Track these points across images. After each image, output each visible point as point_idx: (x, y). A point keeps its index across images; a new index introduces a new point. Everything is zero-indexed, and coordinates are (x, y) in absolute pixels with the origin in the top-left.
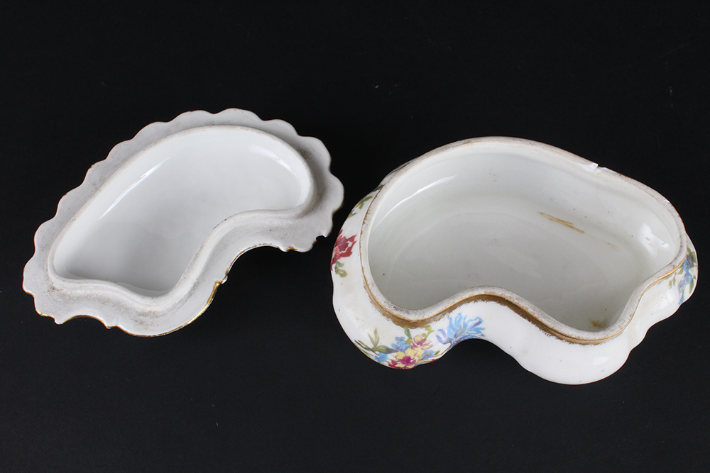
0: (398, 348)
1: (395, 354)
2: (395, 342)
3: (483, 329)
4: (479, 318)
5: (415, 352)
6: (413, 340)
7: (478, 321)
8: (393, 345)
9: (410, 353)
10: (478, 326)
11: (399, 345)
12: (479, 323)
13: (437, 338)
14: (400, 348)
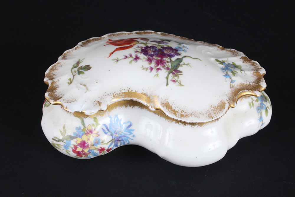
0: (77, 135)
1: (75, 140)
2: (75, 131)
3: (133, 130)
4: (131, 123)
5: (88, 137)
6: (86, 129)
8: (74, 133)
9: (85, 138)
10: (130, 128)
11: (78, 133)
12: (130, 126)
13: (102, 130)
14: (79, 135)
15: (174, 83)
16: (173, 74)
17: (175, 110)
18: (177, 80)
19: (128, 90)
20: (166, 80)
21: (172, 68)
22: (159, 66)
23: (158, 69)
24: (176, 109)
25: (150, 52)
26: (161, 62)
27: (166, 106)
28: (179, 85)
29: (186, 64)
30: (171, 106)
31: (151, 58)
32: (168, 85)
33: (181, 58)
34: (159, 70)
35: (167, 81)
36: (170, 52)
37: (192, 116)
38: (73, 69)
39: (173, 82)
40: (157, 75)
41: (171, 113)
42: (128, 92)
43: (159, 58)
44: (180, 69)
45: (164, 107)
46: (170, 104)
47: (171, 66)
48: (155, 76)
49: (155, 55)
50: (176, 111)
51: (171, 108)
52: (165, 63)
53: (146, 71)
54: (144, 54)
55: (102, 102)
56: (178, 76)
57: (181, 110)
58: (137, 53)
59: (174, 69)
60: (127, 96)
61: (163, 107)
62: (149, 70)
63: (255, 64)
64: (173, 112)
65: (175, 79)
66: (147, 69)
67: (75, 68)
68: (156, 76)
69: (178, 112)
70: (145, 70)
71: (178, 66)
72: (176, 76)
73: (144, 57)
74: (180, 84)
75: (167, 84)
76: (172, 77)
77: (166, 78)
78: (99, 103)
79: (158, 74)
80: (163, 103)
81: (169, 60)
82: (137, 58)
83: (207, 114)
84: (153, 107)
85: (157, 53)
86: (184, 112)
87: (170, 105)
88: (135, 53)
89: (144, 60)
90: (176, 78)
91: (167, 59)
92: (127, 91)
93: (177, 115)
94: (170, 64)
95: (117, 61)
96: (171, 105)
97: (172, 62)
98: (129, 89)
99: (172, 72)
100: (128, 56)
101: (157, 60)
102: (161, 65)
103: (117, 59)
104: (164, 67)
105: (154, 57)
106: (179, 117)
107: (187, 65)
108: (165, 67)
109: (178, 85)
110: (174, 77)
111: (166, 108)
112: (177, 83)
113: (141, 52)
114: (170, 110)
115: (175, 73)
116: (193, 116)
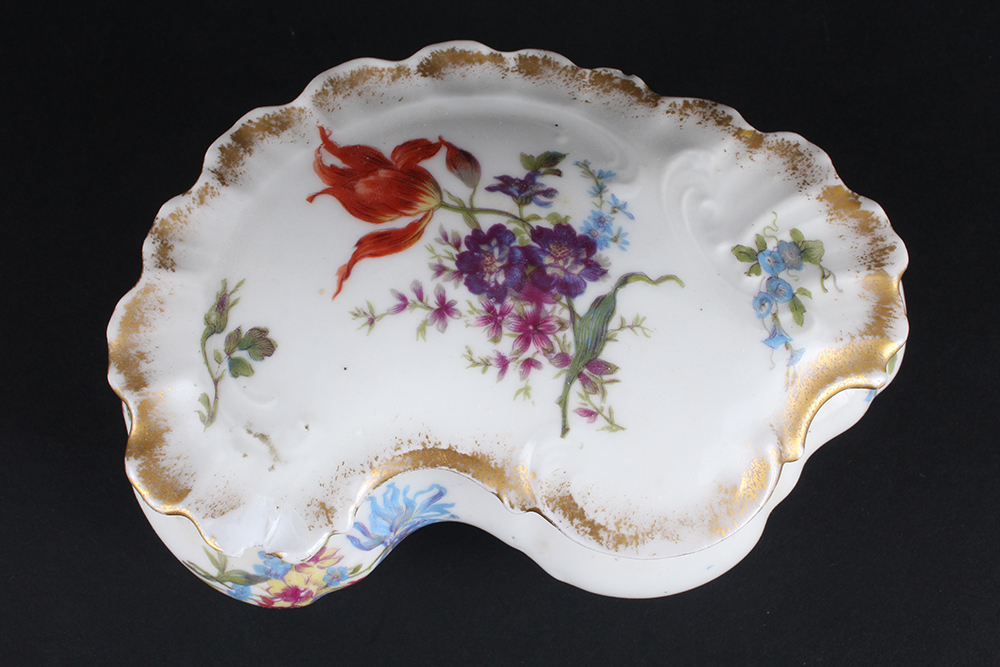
0: (268, 573)
1: (265, 585)
2: (260, 562)
3: (451, 505)
4: (438, 486)
5: (306, 577)
7: (435, 491)
8: (256, 567)
9: (295, 579)
10: (442, 501)
11: (269, 568)
12: (440, 495)
13: (349, 541)
14: (273, 572)
15: (588, 422)
16: (585, 380)
17: (596, 523)
18: (598, 407)
19: (424, 444)
20: (558, 410)
21: (577, 355)
22: (532, 351)
23: (529, 364)
24: (600, 520)
25: (491, 273)
26: (535, 328)
27: (563, 508)
28: (607, 428)
29: (629, 322)
30: (582, 509)
31: (498, 307)
32: (569, 435)
33: (610, 296)
34: (533, 370)
35: (564, 416)
36: (566, 262)
37: (656, 537)
38: (209, 342)
39: (587, 419)
40: (526, 391)
41: (582, 533)
42: (425, 449)
43: (529, 308)
44: (608, 353)
45: (557, 511)
46: (578, 500)
47: (577, 342)
48: (518, 393)
49: (511, 290)
50: (600, 526)
51: (581, 515)
52: (550, 328)
53: (484, 371)
54: (468, 283)
55: (336, 507)
56: (603, 389)
57: (616, 520)
58: (440, 280)
59: (586, 360)
60: (421, 463)
61: (553, 511)
62: (494, 370)
63: (873, 220)
64: (588, 529)
65: (592, 404)
66: (486, 364)
67: (212, 334)
68: (522, 394)
69: (605, 529)
70: (481, 368)
71: (601, 338)
72: (595, 390)
73: (470, 304)
74: (612, 425)
75: (565, 430)
76: (580, 395)
77: (560, 403)
78: (327, 511)
79: (529, 384)
80: (552, 496)
81: (565, 315)
82: (444, 310)
83: (706, 522)
84: (516, 507)
85: (517, 273)
86: (627, 527)
87: (577, 505)
88: (433, 278)
89: (473, 319)
90: (595, 399)
91: (559, 307)
92: (421, 448)
93: (601, 538)
94: (569, 335)
95: (372, 322)
96: (580, 505)
97: (577, 321)
98: (427, 437)
99: (580, 375)
100: (411, 297)
101: (519, 318)
102: (537, 343)
103: (368, 311)
104: (548, 352)
105: (509, 302)
106: (611, 545)
107: (631, 327)
108: (552, 351)
109: (603, 429)
110: (587, 398)
111: (565, 515)
112: (600, 421)
113: (458, 274)
114: (576, 521)
115: (592, 379)
116: (658, 536)
